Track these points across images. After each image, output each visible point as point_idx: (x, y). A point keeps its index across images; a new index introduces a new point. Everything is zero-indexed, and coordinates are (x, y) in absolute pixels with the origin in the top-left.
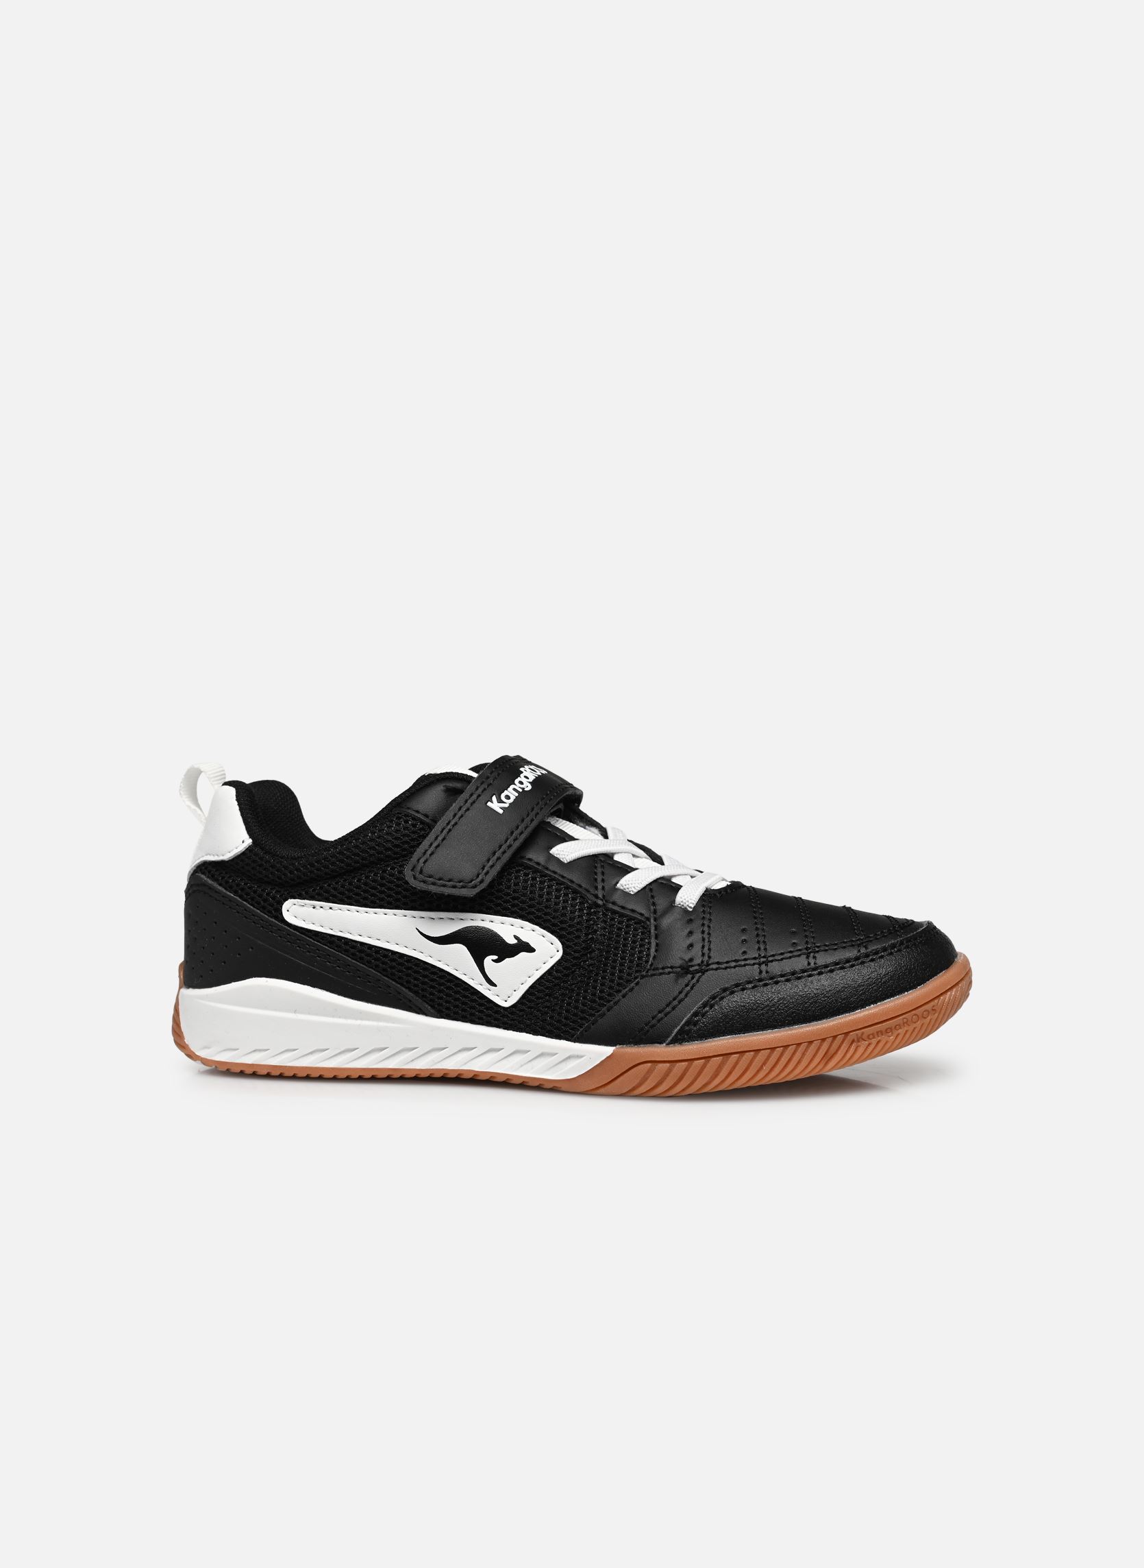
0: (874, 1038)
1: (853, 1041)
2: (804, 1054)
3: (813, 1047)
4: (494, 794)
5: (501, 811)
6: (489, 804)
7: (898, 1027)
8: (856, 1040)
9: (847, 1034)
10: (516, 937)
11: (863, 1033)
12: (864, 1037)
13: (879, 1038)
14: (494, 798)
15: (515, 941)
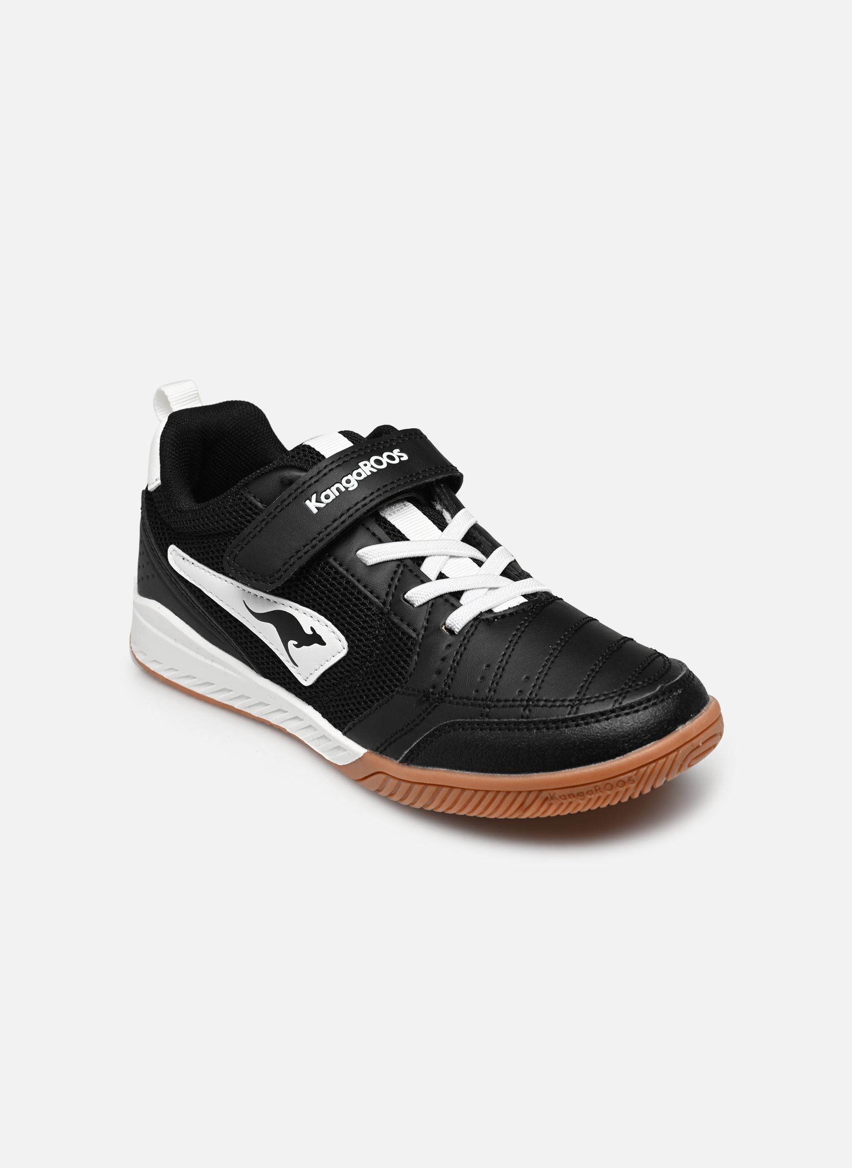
0: (565, 799)
1: (547, 799)
2: (502, 801)
3: (510, 798)
4: (315, 492)
5: (315, 511)
6: (308, 502)
7: (590, 792)
8: (549, 797)
9: (541, 791)
10: (312, 629)
11: (554, 793)
12: (557, 796)
13: (570, 800)
14: (314, 497)
15: (310, 633)
